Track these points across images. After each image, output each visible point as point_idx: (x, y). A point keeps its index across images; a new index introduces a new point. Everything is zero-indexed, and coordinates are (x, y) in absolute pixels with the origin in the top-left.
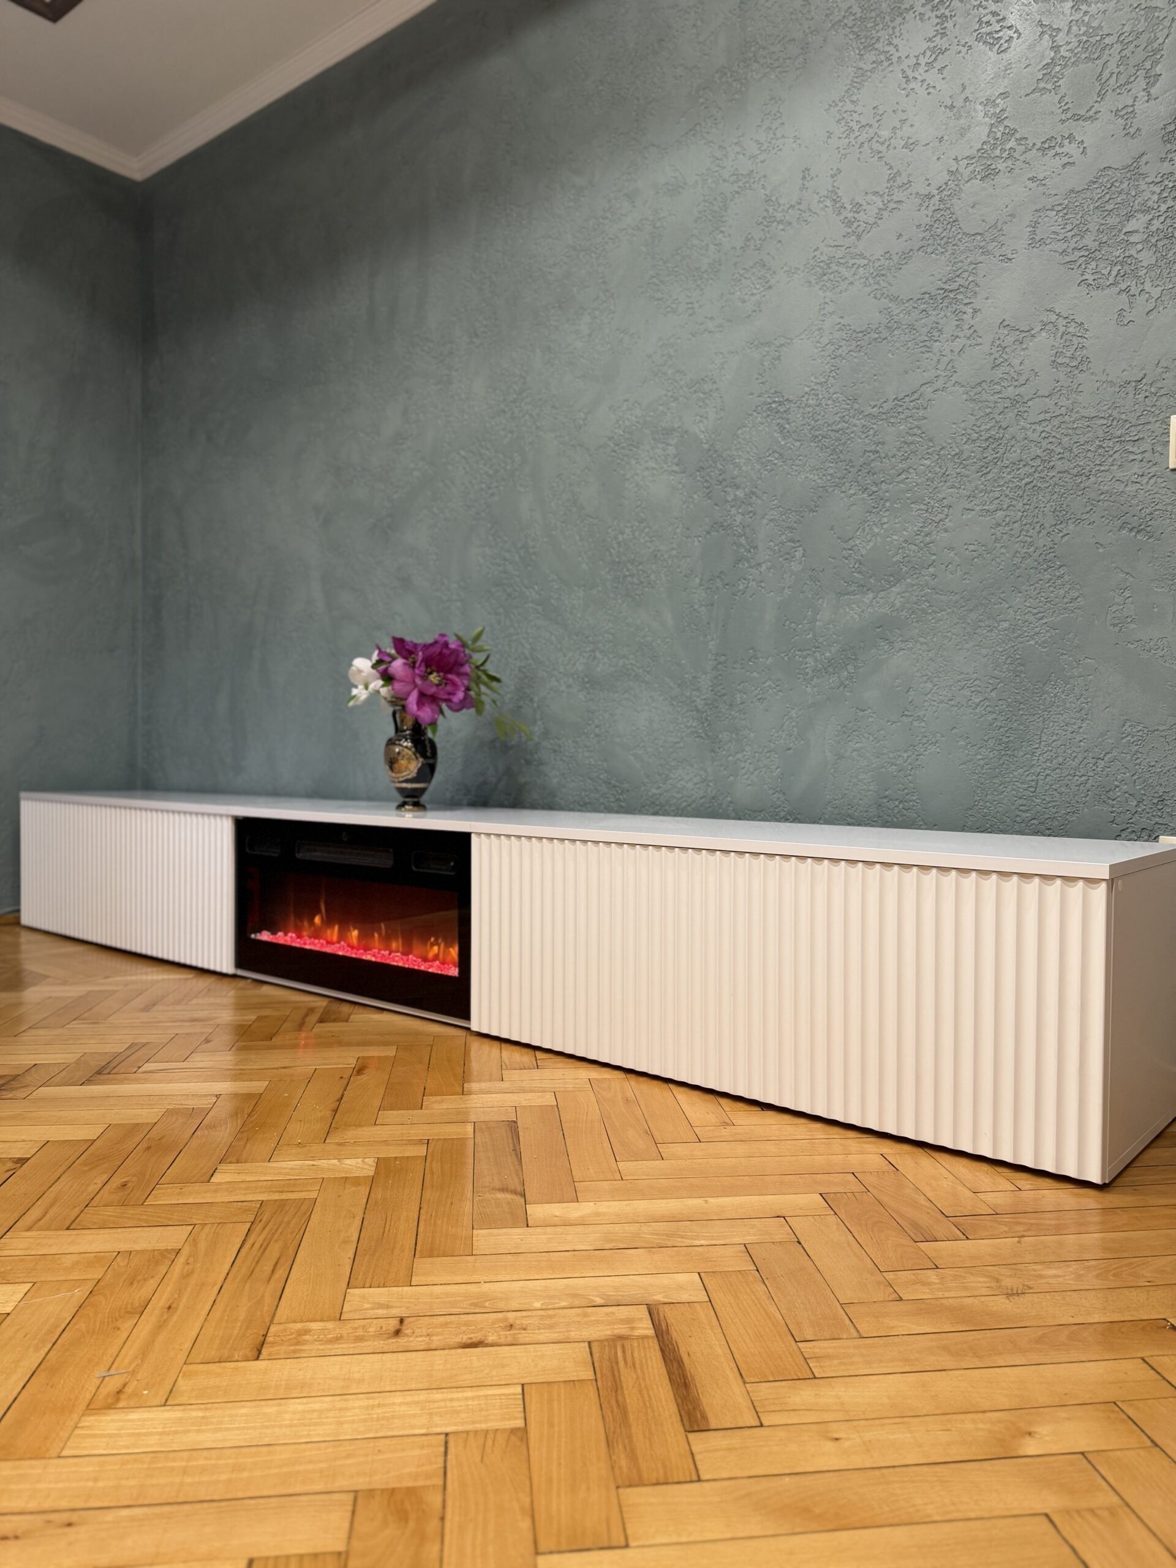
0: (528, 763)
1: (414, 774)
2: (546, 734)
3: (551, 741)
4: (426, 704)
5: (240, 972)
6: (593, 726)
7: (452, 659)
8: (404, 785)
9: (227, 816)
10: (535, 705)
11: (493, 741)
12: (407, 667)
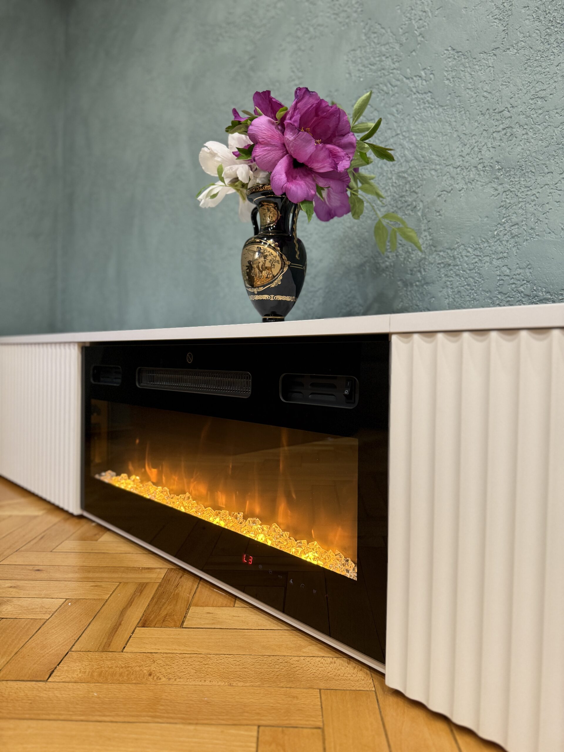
0: (406, 284)
1: (278, 281)
2: (434, 245)
3: (441, 253)
4: (298, 178)
5: (86, 514)
6: (507, 226)
7: (332, 124)
8: (265, 297)
9: (74, 343)
10: (419, 214)
11: (362, 265)
12: (273, 127)
